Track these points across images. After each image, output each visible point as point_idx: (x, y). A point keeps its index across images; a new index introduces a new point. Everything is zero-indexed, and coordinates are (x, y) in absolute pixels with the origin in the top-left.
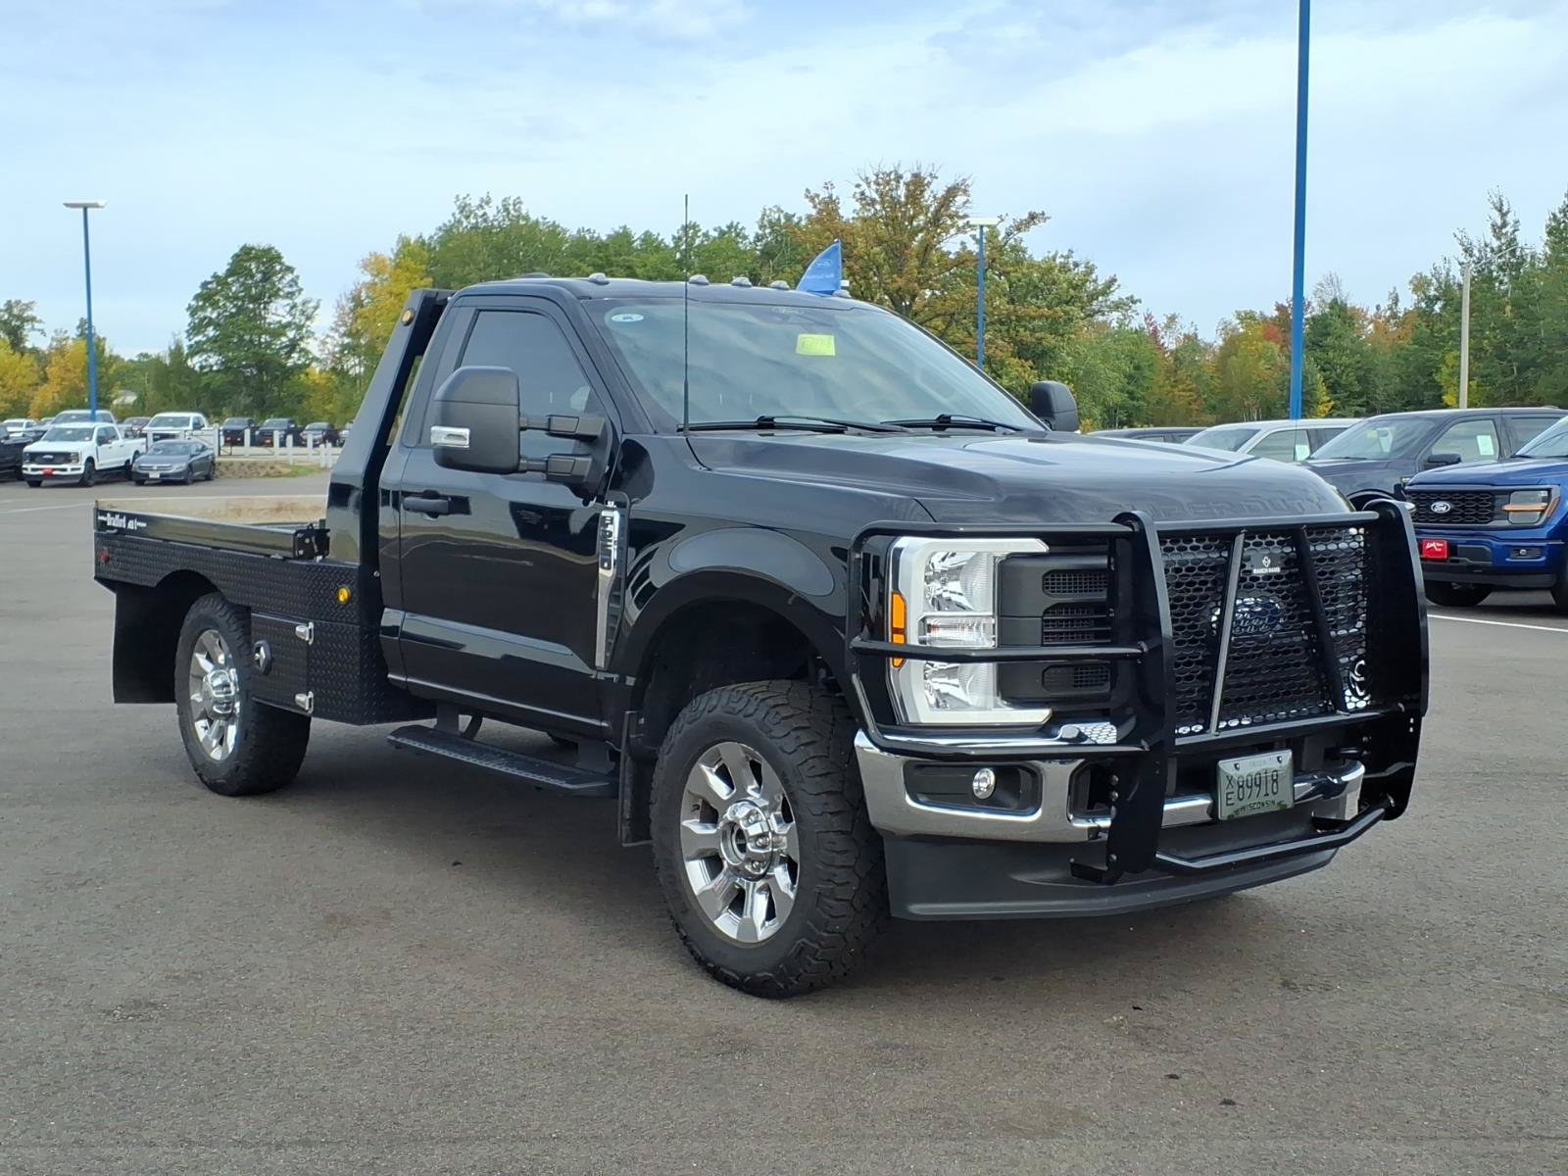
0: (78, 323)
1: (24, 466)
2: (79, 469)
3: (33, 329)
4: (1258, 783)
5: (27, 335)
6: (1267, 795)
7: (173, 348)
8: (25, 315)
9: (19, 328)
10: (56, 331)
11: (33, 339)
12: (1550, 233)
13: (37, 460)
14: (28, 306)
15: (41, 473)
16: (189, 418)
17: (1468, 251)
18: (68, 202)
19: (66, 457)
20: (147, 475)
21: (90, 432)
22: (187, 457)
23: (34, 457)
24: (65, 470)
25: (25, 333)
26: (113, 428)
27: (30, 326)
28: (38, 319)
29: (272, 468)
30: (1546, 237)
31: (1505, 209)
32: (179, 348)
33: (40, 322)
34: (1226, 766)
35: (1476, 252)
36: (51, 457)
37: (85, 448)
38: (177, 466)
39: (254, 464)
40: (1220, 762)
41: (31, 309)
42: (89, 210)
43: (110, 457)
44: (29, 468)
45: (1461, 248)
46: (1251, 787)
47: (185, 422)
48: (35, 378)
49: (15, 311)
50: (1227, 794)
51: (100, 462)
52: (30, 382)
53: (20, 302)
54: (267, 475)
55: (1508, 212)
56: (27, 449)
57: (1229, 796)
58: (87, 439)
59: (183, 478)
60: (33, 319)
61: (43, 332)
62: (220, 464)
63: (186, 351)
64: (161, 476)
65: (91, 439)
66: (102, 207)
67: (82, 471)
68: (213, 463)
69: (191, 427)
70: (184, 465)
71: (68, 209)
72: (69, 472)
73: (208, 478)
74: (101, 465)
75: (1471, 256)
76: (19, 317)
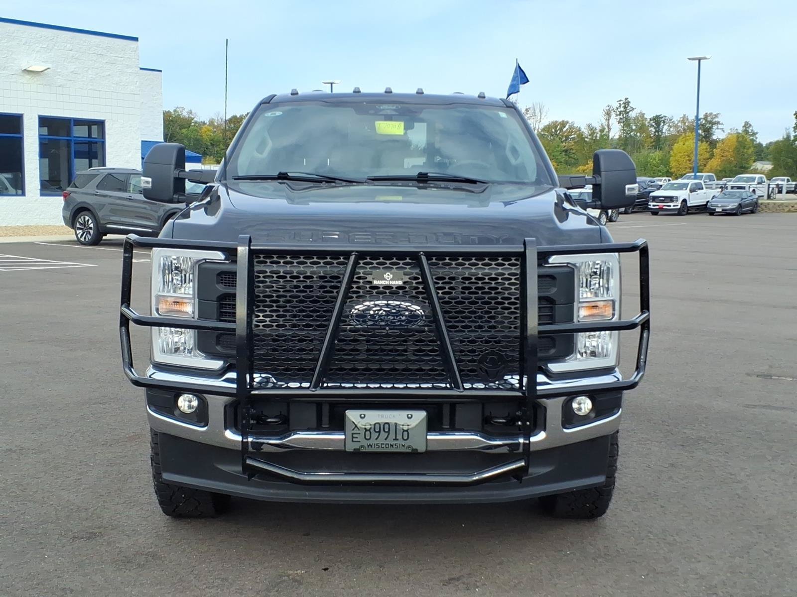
0: (743, 124)
1: (649, 204)
2: (677, 206)
3: (718, 128)
4: (387, 430)
5: (714, 132)
6: (396, 439)
7: (785, 137)
8: (714, 121)
9: (711, 128)
10: (731, 129)
11: (718, 135)
13: (656, 200)
14: (716, 116)
15: (657, 207)
16: (756, 177)
18: (689, 57)
19: (671, 199)
20: (715, 210)
21: (686, 185)
22: (740, 199)
23: (655, 199)
24: (670, 206)
25: (714, 130)
26: (701, 183)
27: (716, 127)
28: (721, 123)
29: (793, 207)
32: (788, 136)
33: (722, 124)
34: (352, 415)
36: (663, 199)
37: (682, 194)
38: (732, 205)
39: (782, 204)
40: (347, 411)
41: (718, 117)
42: (701, 61)
43: (695, 200)
44: (652, 205)
46: (379, 432)
47: (753, 179)
48: (707, 155)
49: (709, 119)
50: (353, 434)
51: (691, 202)
52: (705, 158)
53: (712, 113)
54: (789, 211)
56: (652, 194)
57: (354, 436)
58: (684, 189)
59: (734, 212)
60: (718, 123)
61: (723, 130)
62: (762, 204)
63: (792, 138)
64: (723, 210)
65: (686, 189)
66: (709, 59)
67: (679, 207)
68: (756, 203)
69: (756, 183)
70: (737, 204)
71: (691, 61)
72: (672, 207)
73: (752, 212)
74: (691, 204)
76: (710, 122)
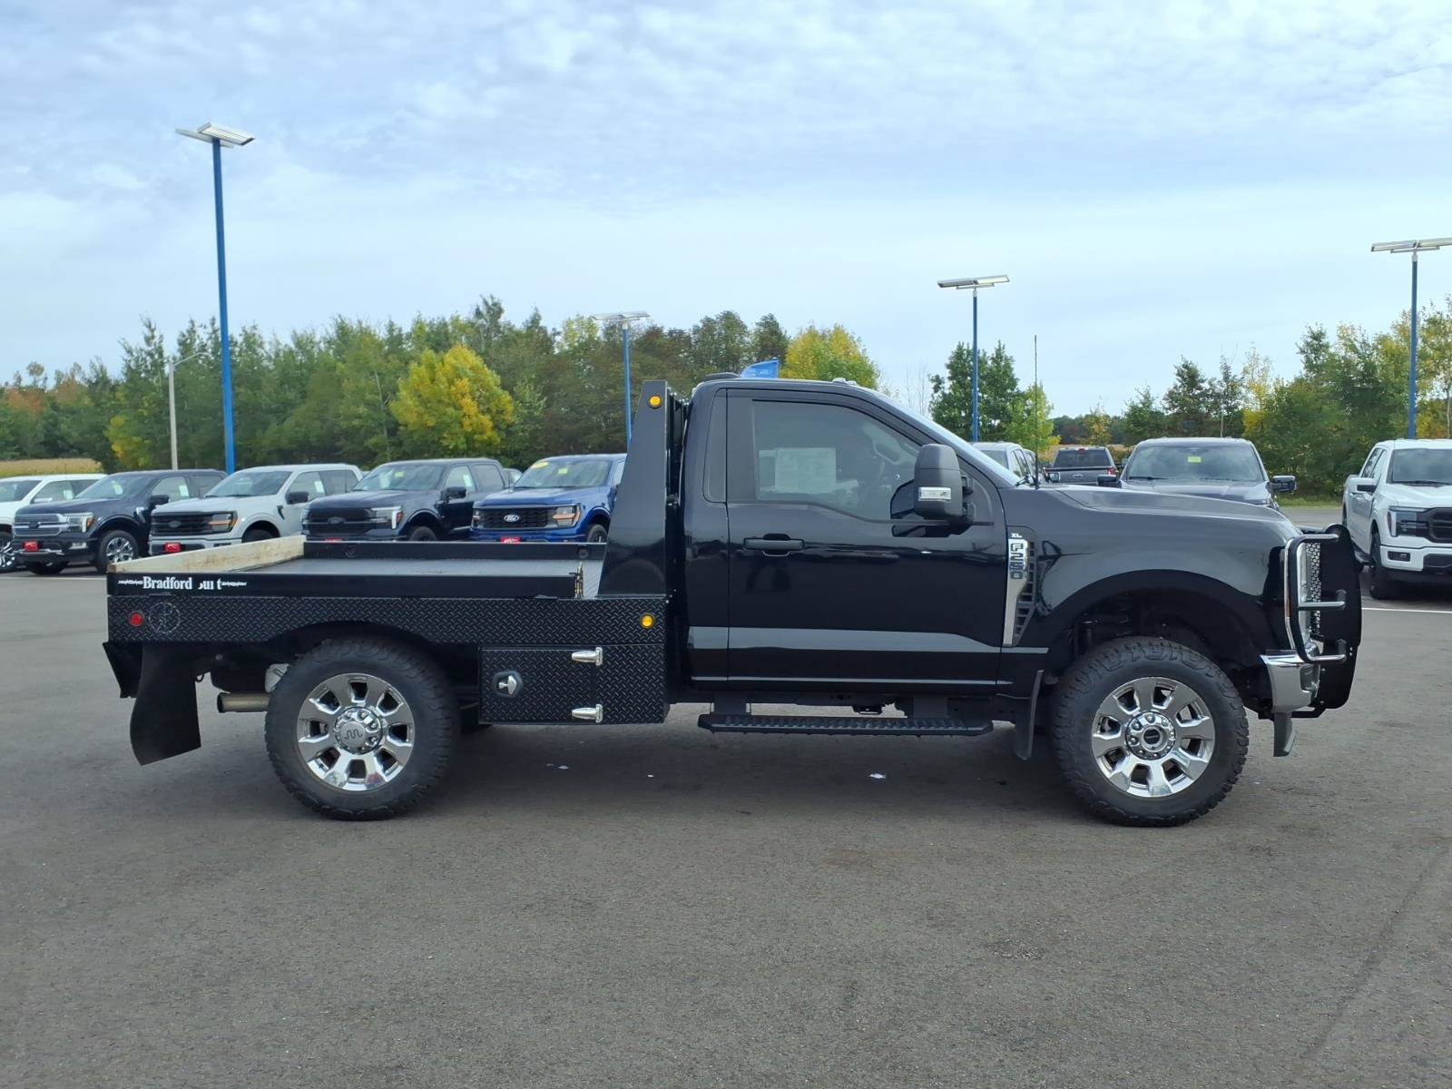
12: (180, 344)
17: (130, 352)
30: (177, 346)
31: (153, 327)
35: (134, 353)
45: (124, 350)
55: (155, 329)
75: (132, 355)
